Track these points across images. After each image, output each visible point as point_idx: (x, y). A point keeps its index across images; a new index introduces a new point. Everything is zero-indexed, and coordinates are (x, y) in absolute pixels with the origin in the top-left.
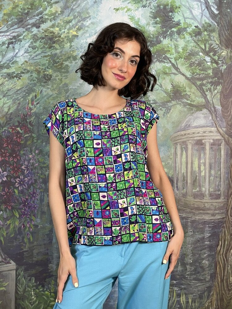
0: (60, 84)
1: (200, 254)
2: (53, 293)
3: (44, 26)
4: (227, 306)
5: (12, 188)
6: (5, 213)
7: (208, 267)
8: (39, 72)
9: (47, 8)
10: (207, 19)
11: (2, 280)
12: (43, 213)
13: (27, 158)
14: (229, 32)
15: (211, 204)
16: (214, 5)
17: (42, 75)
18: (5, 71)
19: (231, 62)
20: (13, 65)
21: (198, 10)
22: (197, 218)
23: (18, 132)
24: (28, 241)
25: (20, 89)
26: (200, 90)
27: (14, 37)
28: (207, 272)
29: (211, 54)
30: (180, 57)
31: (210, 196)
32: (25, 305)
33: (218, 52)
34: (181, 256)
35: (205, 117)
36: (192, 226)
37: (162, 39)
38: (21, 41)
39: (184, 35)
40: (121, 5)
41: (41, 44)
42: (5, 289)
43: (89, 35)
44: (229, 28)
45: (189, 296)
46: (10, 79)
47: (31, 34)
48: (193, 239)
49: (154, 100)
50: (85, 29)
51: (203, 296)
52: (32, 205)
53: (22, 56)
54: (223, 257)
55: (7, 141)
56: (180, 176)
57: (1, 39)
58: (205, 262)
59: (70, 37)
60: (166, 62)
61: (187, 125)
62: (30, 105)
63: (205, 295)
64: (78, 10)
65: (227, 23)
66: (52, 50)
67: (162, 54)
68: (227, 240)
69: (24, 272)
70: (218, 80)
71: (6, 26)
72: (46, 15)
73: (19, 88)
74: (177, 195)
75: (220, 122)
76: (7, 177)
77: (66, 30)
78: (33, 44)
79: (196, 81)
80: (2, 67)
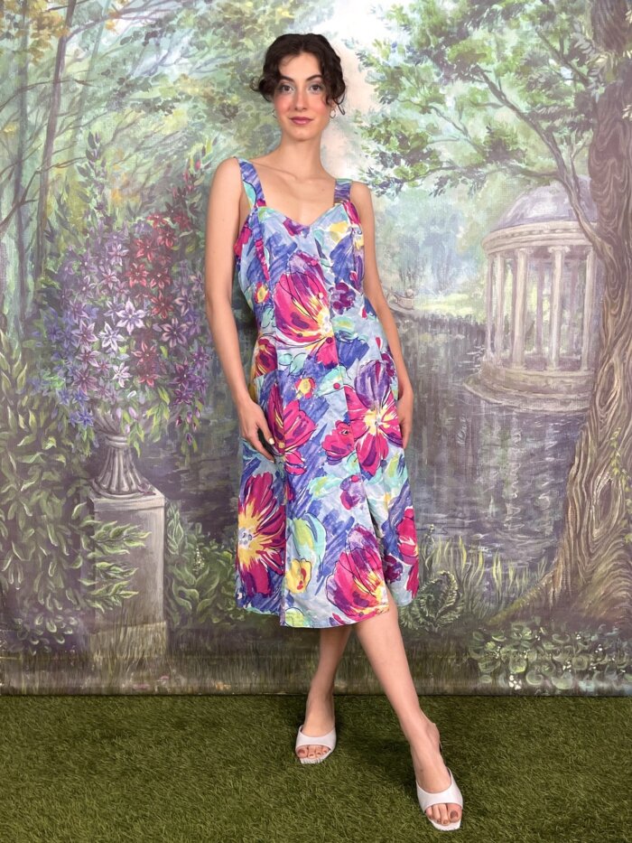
0: (254, 127)
1: (534, 481)
4: (585, 586)
5: (154, 344)
6: (141, 394)
8: (210, 100)
11: (136, 527)
13: (185, 282)
14: (613, 15)
15: (562, 382)
17: (218, 107)
18: (139, 94)
19: (617, 79)
20: (157, 83)
22: (531, 408)
23: (167, 228)
24: (188, 451)
25: (171, 135)
26: (548, 140)
27: (159, 22)
28: (548, 518)
29: (574, 62)
30: (508, 70)
31: (559, 365)
32: (183, 576)
33: (589, 58)
34: (496, 486)
35: (555, 199)
36: (520, 425)
37: (471, 29)
38: (174, 31)
39: (517, 19)
41: (215, 37)
42: (143, 544)
43: (318, 18)
44: (614, 4)
45: (509, 564)
46: (150, 112)
47: (194, 16)
49: (450, 162)
50: (308, 5)
51: (537, 566)
52: (196, 379)
53: (175, 63)
54: (581, 488)
55: (143, 245)
56: (499, 323)
57: (131, 27)
59: (277, 23)
60: (478, 81)
61: (516, 215)
62: (192, 169)
63: (540, 564)
66: (239, 53)
67: (469, 63)
68: (592, 455)
69: (180, 512)
70: (586, 119)
73: (168, 133)
74: (491, 362)
75: (587, 210)
76: (144, 320)
77: (268, 8)
78: (198, 38)
79: (540, 122)
80: (132, 86)
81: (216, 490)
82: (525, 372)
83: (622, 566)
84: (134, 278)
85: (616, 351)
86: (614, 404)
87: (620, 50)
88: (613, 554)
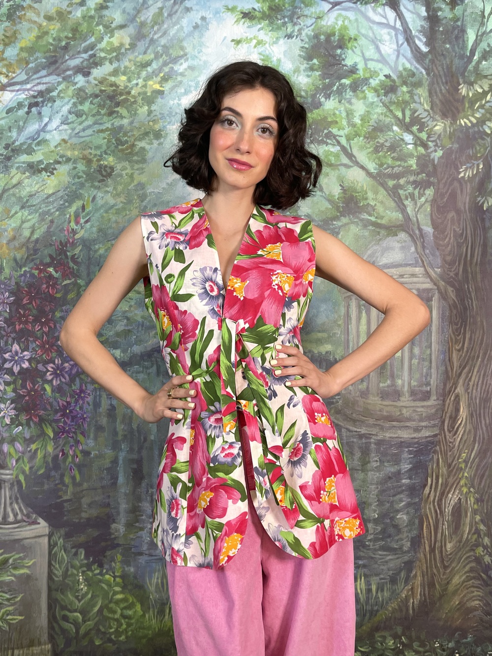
0: (130, 184)
1: (392, 502)
2: (120, 577)
3: (97, 73)
4: (441, 597)
5: (39, 382)
6: (26, 429)
7: (407, 526)
8: (89, 162)
9: (103, 38)
10: (407, 63)
11: (22, 555)
12: (99, 428)
14: (447, 88)
15: (414, 411)
16: (421, 36)
17: (95, 167)
18: (24, 158)
19: (453, 143)
20: (40, 148)
21: (390, 44)
22: (388, 435)
23: (51, 276)
24: (71, 481)
25: (53, 194)
26: (394, 196)
27: (41, 93)
29: (415, 128)
30: (357, 135)
31: (411, 395)
32: (66, 601)
33: (428, 126)
35: (402, 248)
36: (378, 451)
37: (323, 100)
38: (55, 101)
39: (363, 92)
40: (245, 33)
41: (93, 106)
42: (28, 572)
43: (185, 90)
44: (448, 78)
45: (372, 579)
46: (34, 173)
47: (74, 88)
48: (380, 474)
49: (308, 215)
50: (176, 79)
51: (397, 580)
52: (78, 414)
53: (55, 130)
54: (434, 507)
55: (29, 293)
57: (16, 97)
58: (402, 516)
59: (148, 94)
60: (330, 144)
62: (73, 224)
63: (400, 578)
64: (163, 41)
65: (445, 70)
66: (115, 120)
67: (322, 129)
68: (442, 476)
69: (64, 539)
70: (427, 178)
71: (24, 71)
72: (102, 50)
73: (51, 192)
74: (350, 393)
75: (431, 258)
76: (29, 360)
77: (140, 81)
78: (76, 107)
79: (386, 180)
80: (17, 151)
81: (97, 517)
82: (380, 402)
83: (474, 578)
84: (20, 323)
85: (461, 381)
86: (460, 429)
87: (454, 119)
88: (464, 567)
